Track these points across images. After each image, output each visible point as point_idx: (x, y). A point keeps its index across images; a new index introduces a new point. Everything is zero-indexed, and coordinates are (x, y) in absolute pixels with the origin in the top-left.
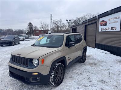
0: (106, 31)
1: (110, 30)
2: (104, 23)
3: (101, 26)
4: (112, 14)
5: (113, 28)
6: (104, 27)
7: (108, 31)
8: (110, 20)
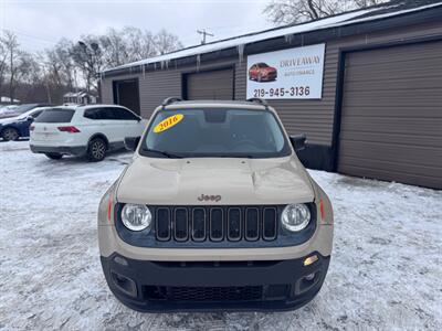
0: (275, 97)
1: (287, 96)
2: (264, 72)
3: (256, 80)
4: (299, 45)
5: (299, 91)
6: (267, 86)
7: (280, 97)
8: (286, 64)
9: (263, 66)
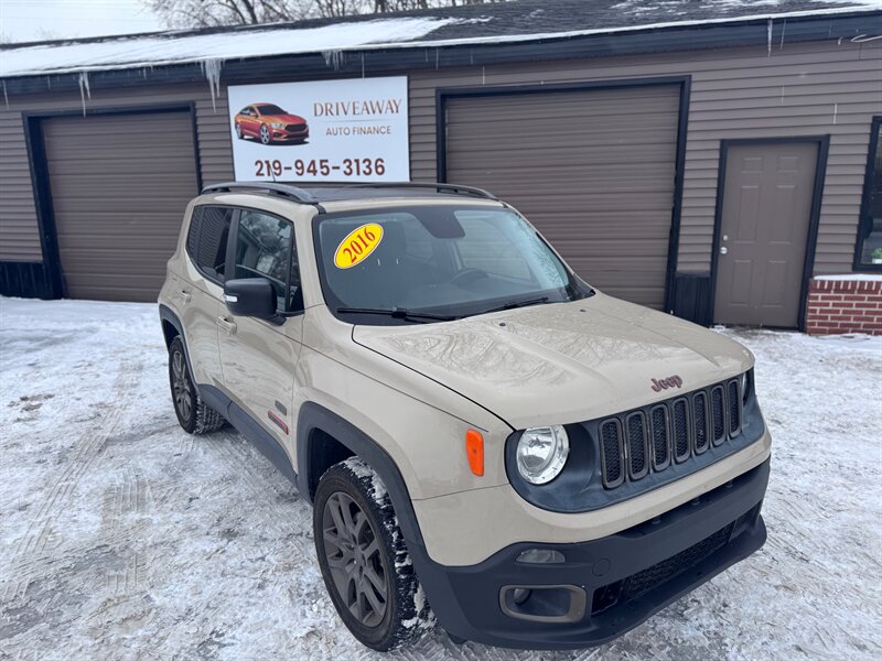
0: (308, 177)
1: (337, 176)
2: (277, 124)
3: (257, 140)
4: (355, 74)
5: (363, 167)
6: (287, 154)
7: (321, 178)
8: (327, 111)
9: (270, 110)
